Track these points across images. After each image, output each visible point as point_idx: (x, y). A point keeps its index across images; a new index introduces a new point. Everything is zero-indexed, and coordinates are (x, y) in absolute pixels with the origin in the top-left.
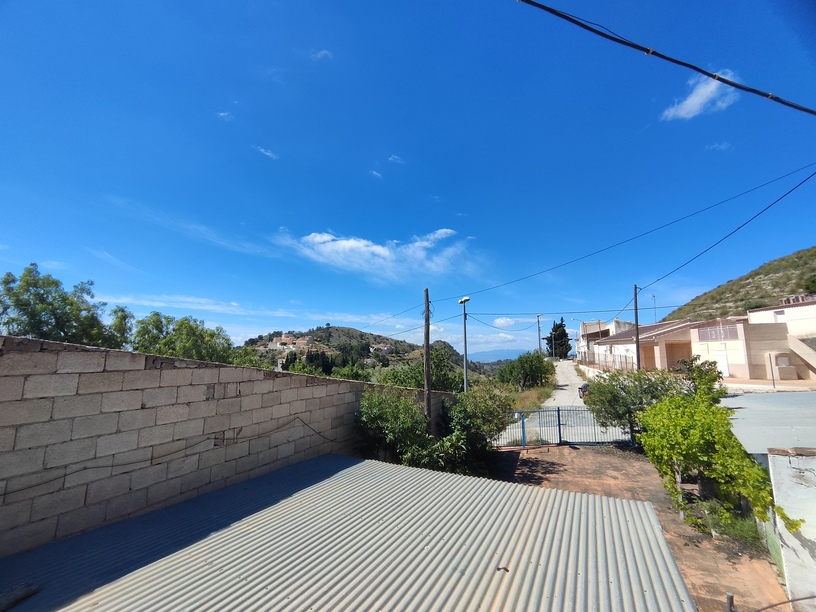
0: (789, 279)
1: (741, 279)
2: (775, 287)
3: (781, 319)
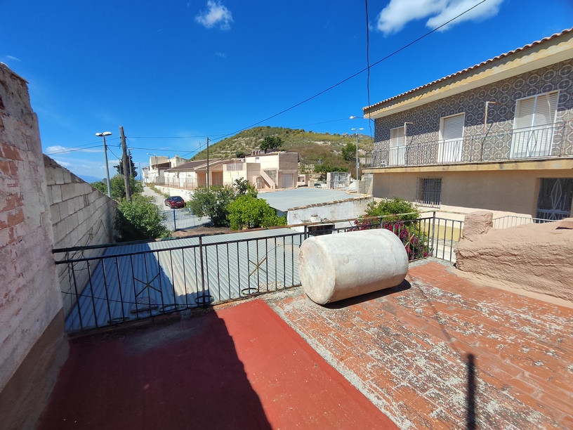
3: (258, 161)
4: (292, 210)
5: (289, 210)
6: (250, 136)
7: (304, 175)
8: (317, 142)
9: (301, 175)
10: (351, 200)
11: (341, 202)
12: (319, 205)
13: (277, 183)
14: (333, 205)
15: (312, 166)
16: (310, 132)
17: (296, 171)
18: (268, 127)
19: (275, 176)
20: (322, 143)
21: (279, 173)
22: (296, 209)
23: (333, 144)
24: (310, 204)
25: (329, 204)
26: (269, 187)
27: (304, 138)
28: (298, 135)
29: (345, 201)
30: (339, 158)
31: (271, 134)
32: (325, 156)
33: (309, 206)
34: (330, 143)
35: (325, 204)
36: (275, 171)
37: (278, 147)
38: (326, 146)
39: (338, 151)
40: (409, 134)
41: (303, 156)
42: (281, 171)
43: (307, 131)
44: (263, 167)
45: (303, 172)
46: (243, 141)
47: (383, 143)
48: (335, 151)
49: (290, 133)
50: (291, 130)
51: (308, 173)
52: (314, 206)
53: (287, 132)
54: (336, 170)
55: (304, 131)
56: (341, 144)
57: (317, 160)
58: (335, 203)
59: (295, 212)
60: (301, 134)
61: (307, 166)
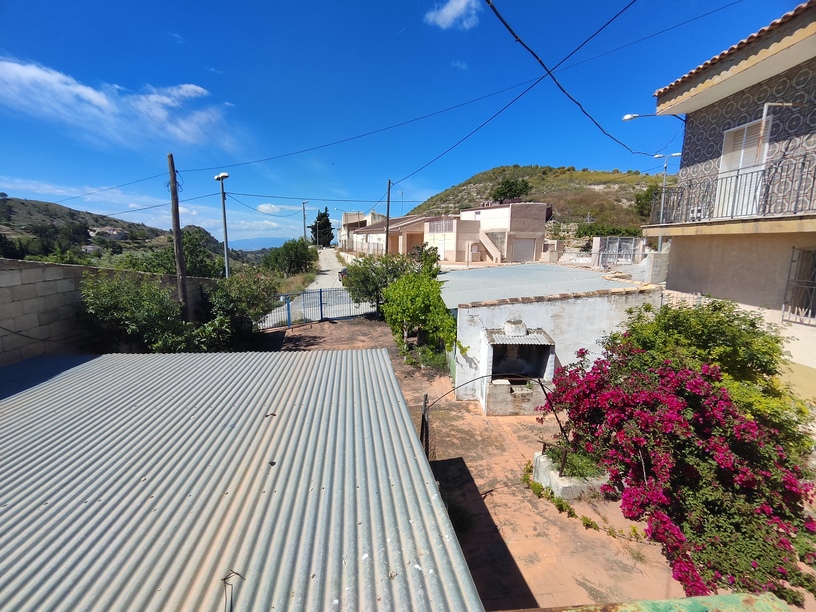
0: (486, 189)
1: (460, 186)
2: (478, 194)
3: (478, 218)
4: (466, 307)
5: (460, 306)
6: (486, 180)
7: (555, 242)
8: (593, 187)
9: (550, 242)
10: (603, 294)
11: (577, 297)
12: (526, 301)
13: (505, 254)
14: (558, 303)
15: (573, 226)
16: (584, 170)
17: (541, 234)
18: (516, 166)
19: (502, 242)
20: (602, 187)
21: (510, 236)
22: (475, 305)
23: (621, 188)
24: (507, 298)
25: (549, 300)
26: (492, 258)
27: (571, 181)
28: (561, 177)
29: (588, 295)
30: (628, 212)
31: (518, 177)
32: (602, 208)
33: (503, 302)
34: (616, 187)
35: (540, 299)
36: (504, 233)
37: (523, 197)
38: (607, 194)
39: (629, 200)
40: (775, 138)
41: (561, 210)
42: (512, 233)
43: (579, 170)
44: (486, 226)
45: (555, 236)
46: (473, 189)
47: (701, 167)
48: (624, 201)
49: (549, 174)
50: (551, 170)
51: (564, 238)
52: (514, 301)
53: (544, 173)
54: (615, 232)
55: (573, 169)
56: (638, 187)
57: (584, 216)
58: (564, 298)
59: (472, 311)
60: (567, 175)
61: (564, 227)
